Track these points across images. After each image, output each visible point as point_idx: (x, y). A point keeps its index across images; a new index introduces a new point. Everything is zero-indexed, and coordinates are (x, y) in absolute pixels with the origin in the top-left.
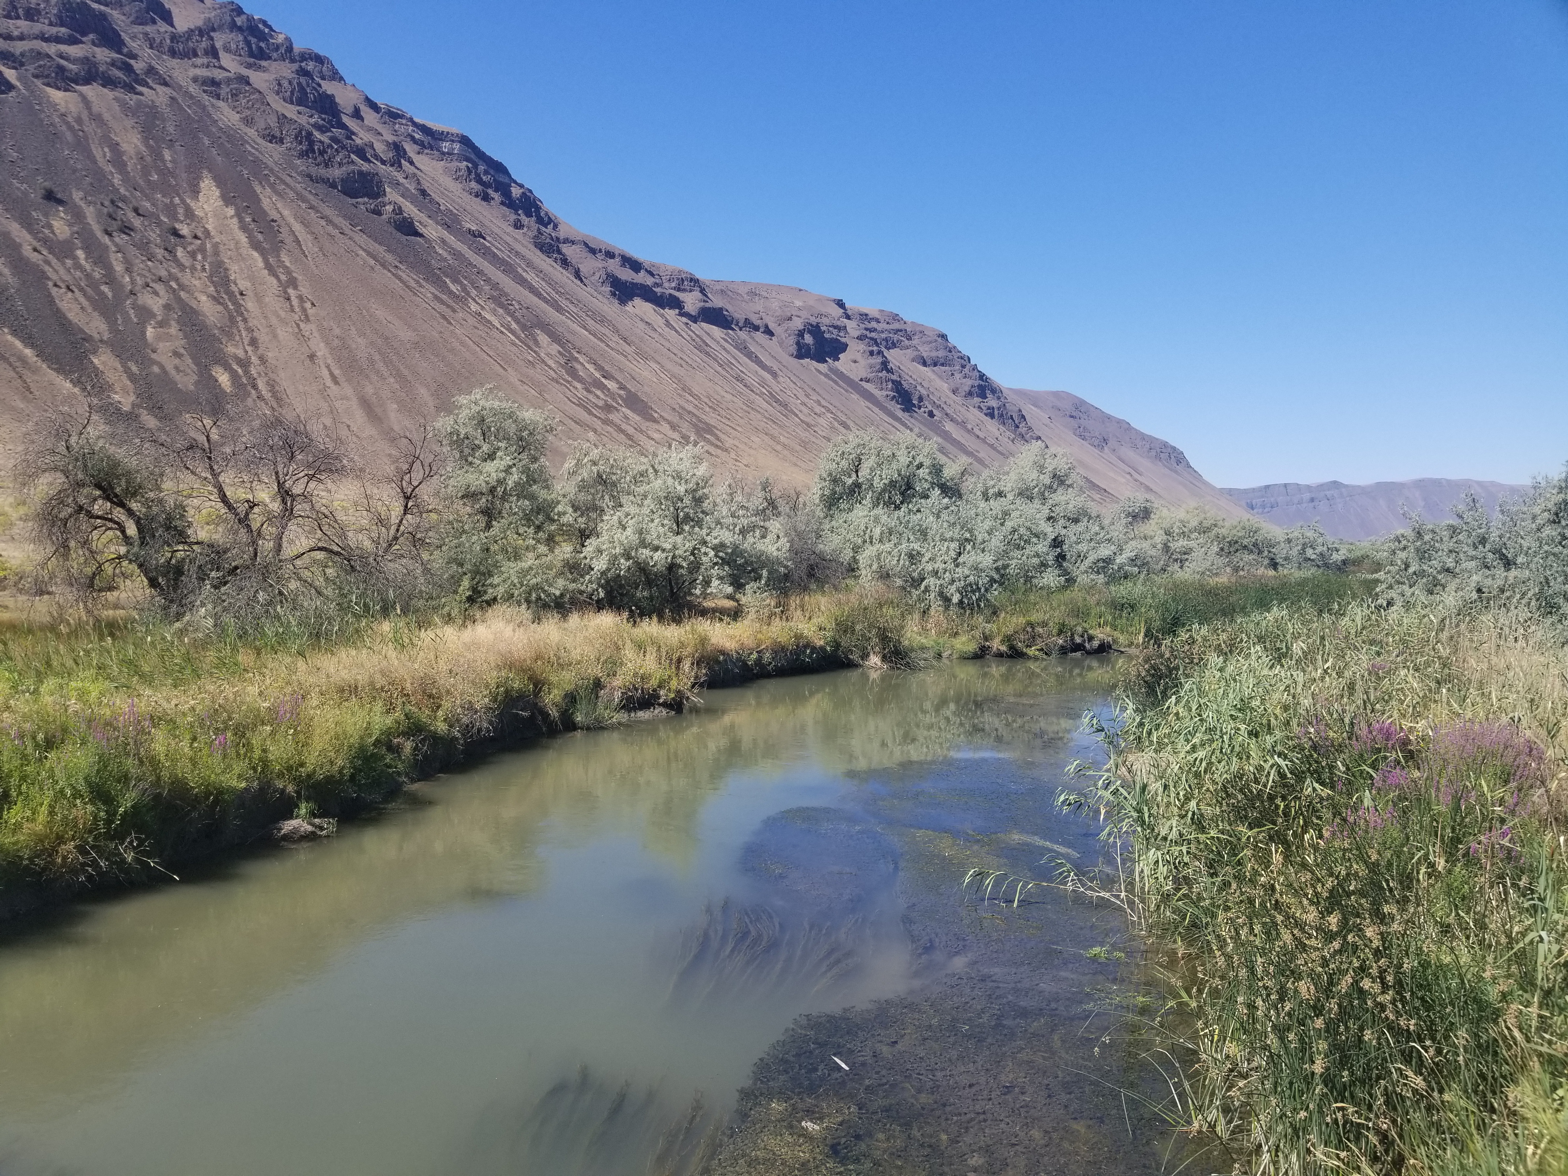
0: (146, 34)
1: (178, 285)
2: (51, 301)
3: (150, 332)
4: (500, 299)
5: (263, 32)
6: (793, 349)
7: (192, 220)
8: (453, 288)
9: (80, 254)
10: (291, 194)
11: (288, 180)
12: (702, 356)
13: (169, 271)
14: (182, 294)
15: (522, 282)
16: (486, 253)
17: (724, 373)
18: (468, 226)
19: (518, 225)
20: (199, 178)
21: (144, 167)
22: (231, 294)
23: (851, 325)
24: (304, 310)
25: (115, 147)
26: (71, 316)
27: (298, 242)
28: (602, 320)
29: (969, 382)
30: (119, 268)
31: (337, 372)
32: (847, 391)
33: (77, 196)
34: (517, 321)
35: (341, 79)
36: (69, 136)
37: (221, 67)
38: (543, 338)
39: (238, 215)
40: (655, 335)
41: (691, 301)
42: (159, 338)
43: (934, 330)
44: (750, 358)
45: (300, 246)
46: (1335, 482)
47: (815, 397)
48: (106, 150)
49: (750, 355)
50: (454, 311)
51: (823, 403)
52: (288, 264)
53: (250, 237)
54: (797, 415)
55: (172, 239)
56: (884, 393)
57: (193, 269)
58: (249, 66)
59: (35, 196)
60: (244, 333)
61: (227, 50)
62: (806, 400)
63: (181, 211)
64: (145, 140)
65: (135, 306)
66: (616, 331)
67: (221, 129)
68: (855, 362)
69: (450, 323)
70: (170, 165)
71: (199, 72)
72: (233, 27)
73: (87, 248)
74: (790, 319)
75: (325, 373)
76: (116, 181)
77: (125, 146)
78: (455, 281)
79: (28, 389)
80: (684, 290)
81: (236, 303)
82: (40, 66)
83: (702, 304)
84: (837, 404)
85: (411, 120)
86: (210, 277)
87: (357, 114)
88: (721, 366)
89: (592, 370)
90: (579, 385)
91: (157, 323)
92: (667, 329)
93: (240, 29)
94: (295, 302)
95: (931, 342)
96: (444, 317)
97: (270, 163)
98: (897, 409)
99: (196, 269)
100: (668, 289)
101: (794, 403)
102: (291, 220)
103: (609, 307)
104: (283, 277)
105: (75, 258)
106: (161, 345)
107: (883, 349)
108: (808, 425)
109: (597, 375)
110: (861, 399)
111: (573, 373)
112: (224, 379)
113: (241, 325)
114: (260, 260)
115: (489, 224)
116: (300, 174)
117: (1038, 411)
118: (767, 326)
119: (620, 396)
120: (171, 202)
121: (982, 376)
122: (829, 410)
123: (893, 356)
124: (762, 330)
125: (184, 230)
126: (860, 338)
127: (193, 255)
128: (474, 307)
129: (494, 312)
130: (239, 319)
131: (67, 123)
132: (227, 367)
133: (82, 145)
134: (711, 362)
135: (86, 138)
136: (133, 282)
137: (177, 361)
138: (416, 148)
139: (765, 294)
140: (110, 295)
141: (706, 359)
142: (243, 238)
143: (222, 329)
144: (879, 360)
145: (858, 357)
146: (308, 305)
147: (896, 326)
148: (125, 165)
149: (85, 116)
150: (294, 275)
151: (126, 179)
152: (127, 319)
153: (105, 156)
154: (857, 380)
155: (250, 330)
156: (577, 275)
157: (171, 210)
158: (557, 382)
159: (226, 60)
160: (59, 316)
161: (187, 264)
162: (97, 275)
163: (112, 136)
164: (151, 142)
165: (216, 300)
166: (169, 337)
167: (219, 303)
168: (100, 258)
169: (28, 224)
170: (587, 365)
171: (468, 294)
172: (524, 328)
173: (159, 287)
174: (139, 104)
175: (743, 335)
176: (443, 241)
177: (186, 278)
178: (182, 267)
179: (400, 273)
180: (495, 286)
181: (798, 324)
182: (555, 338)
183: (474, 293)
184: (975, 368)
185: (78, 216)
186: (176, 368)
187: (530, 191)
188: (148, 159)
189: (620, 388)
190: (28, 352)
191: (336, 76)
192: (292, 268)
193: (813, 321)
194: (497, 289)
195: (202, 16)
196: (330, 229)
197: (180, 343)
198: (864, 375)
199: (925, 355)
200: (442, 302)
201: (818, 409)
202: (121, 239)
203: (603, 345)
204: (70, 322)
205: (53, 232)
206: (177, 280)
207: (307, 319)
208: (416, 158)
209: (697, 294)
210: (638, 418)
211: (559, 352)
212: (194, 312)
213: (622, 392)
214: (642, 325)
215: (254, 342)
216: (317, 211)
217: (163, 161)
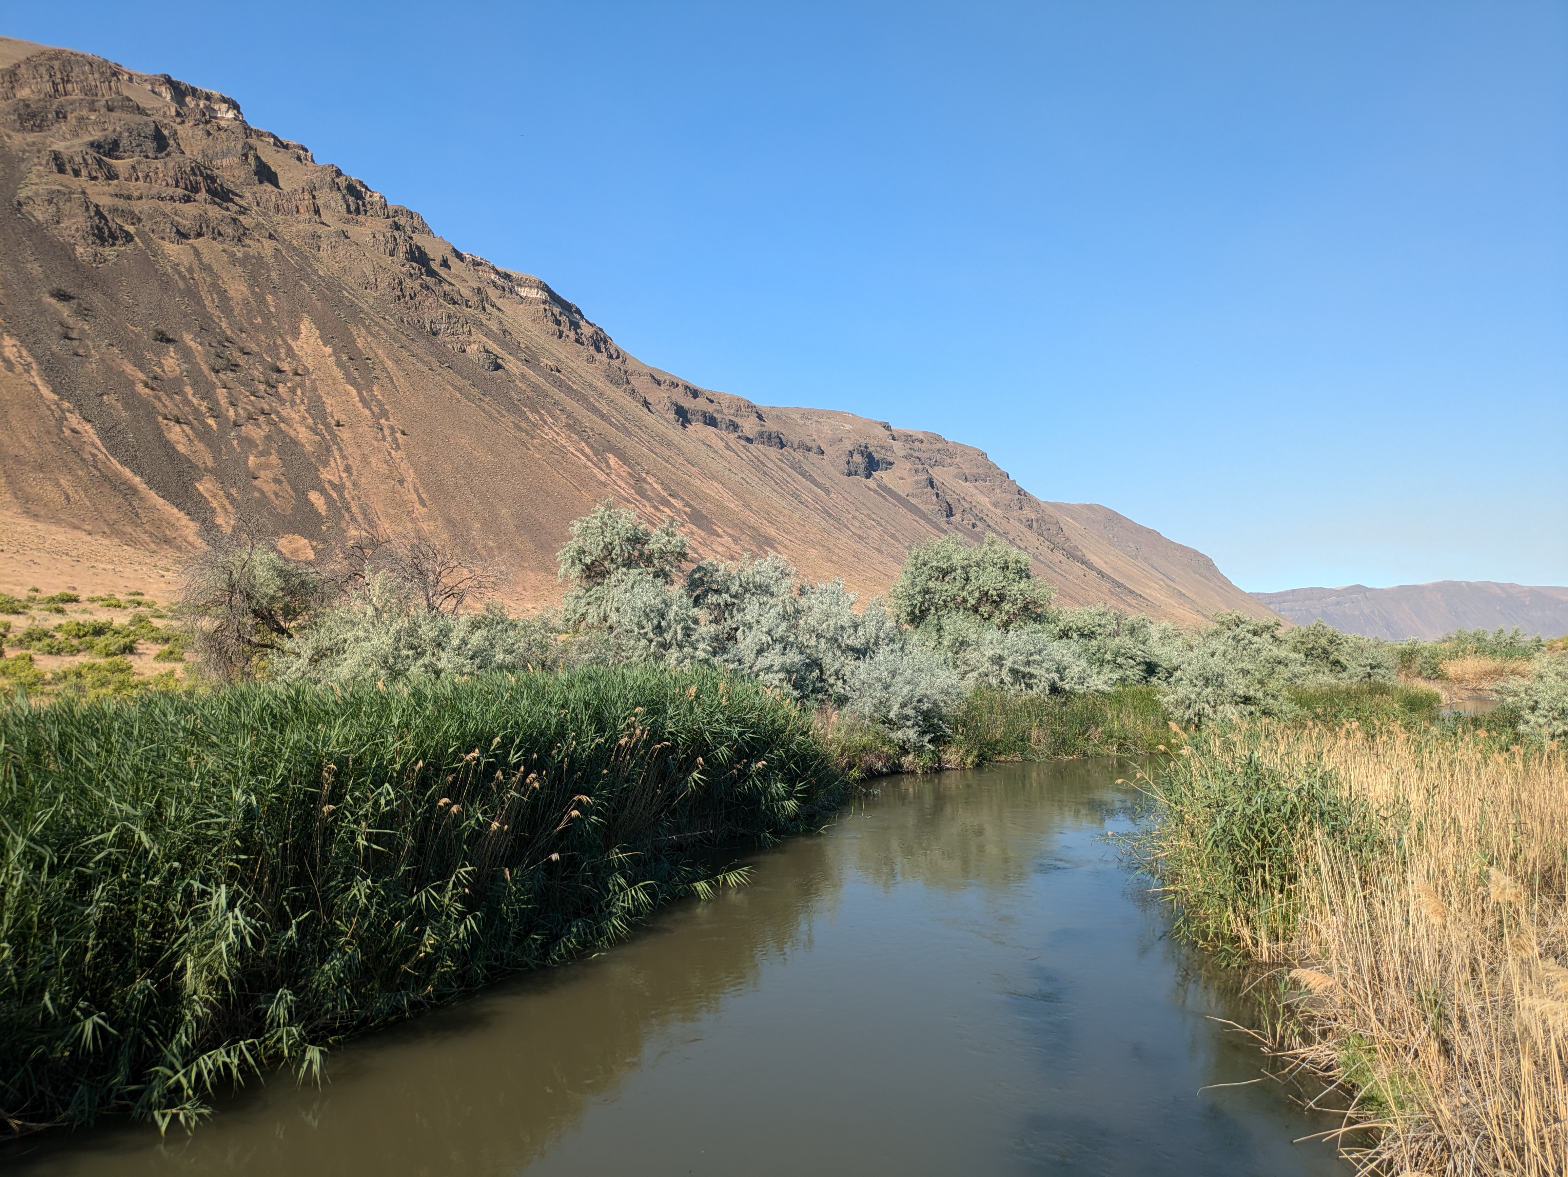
0: (254, 194)
1: (278, 417)
2: (161, 433)
3: (252, 460)
4: (575, 427)
5: (360, 192)
6: (844, 468)
7: (293, 358)
8: (531, 416)
9: (189, 390)
10: (384, 335)
11: (382, 322)
12: (759, 475)
13: (271, 406)
14: (282, 425)
15: (595, 410)
16: (561, 385)
17: (780, 490)
18: (546, 361)
19: (591, 360)
20: (300, 319)
21: (249, 312)
22: (328, 427)
23: (897, 445)
24: (395, 439)
25: (223, 294)
26: (179, 447)
27: (389, 377)
28: (670, 445)
29: (1008, 496)
30: (224, 402)
31: (424, 496)
32: (895, 506)
33: (188, 339)
34: (591, 447)
35: (430, 232)
36: (181, 285)
37: (322, 223)
38: (612, 460)
39: (335, 353)
40: (717, 457)
41: (749, 426)
42: (261, 466)
43: (974, 449)
44: (804, 476)
45: (392, 381)
47: (865, 511)
48: (215, 296)
49: (803, 474)
50: (532, 438)
51: (873, 516)
52: (379, 397)
53: (347, 374)
54: (848, 528)
55: (275, 376)
56: (930, 507)
57: (293, 403)
58: (347, 221)
59: (147, 338)
60: (339, 460)
61: (328, 207)
62: (857, 514)
63: (283, 351)
64: (251, 287)
65: (238, 437)
66: (681, 453)
67: (320, 277)
68: (902, 479)
69: (528, 449)
70: (273, 310)
71: (301, 227)
72: (333, 187)
73: (194, 385)
74: (841, 440)
75: (414, 497)
76: (223, 324)
77: (231, 293)
78: (534, 411)
79: (137, 515)
80: (742, 416)
81: (332, 433)
82: (157, 223)
83: (759, 428)
84: (887, 518)
85: (493, 268)
86: (308, 410)
87: (445, 264)
88: (777, 484)
89: (659, 489)
90: (647, 504)
91: (259, 452)
92: (727, 451)
93: (339, 189)
94: (387, 432)
95: (971, 460)
96: (523, 444)
97: (365, 307)
98: (942, 521)
99: (296, 404)
100: (728, 415)
101: (846, 518)
102: (383, 357)
103: (673, 431)
104: (376, 410)
105: (184, 394)
106: (262, 473)
107: (928, 467)
108: (859, 536)
109: (664, 493)
110: (908, 513)
111: (642, 493)
112: (320, 502)
113: (337, 453)
114: (354, 392)
115: (565, 360)
116: (393, 316)
117: (1074, 522)
118: (819, 448)
119: (685, 513)
120: (274, 342)
122: (878, 524)
123: (937, 474)
124: (815, 450)
125: (285, 366)
126: (906, 457)
127: (293, 390)
128: (550, 434)
129: (569, 438)
130: (334, 448)
131: (179, 273)
132: (323, 492)
133: (192, 293)
134: (769, 481)
135: (196, 285)
136: (237, 414)
137: (277, 487)
138: (498, 293)
139: (816, 418)
140: (215, 427)
141: (763, 478)
142: (339, 374)
143: (318, 457)
144: (925, 476)
145: (905, 474)
146: (399, 435)
147: (939, 445)
148: (232, 310)
149: (196, 267)
150: (386, 407)
151: (232, 322)
152: (231, 450)
153: (213, 302)
154: (904, 496)
155: (343, 457)
156: (646, 404)
157: (273, 350)
159: (327, 216)
160: (168, 447)
161: (287, 398)
162: (203, 409)
163: (220, 283)
164: (257, 290)
165: (314, 430)
166: (269, 465)
167: (317, 434)
168: (207, 394)
169: (140, 365)
170: (654, 485)
171: (545, 422)
172: (596, 452)
173: (262, 418)
174: (246, 256)
175: (798, 455)
176: (523, 376)
177: (286, 411)
178: (283, 402)
179: (484, 405)
180: (570, 416)
181: (848, 445)
182: (624, 458)
183: (551, 421)
184: (1013, 483)
185: (186, 354)
186: (276, 494)
187: (601, 330)
188: (254, 305)
189: (685, 506)
190: (137, 480)
191: (425, 229)
192: (384, 401)
193: (863, 442)
194: (573, 418)
195: (305, 177)
196: (420, 365)
197: (279, 471)
198: (911, 491)
199: (966, 471)
200: (523, 431)
201: (868, 523)
202: (227, 376)
203: (669, 466)
204: (176, 452)
205: (163, 371)
206: (278, 413)
207: (398, 448)
208: (498, 302)
209: (754, 418)
210: (703, 534)
211: (629, 474)
212: (295, 442)
213: (687, 509)
214: (704, 448)
215: (348, 469)
216: (408, 350)
217: (267, 306)
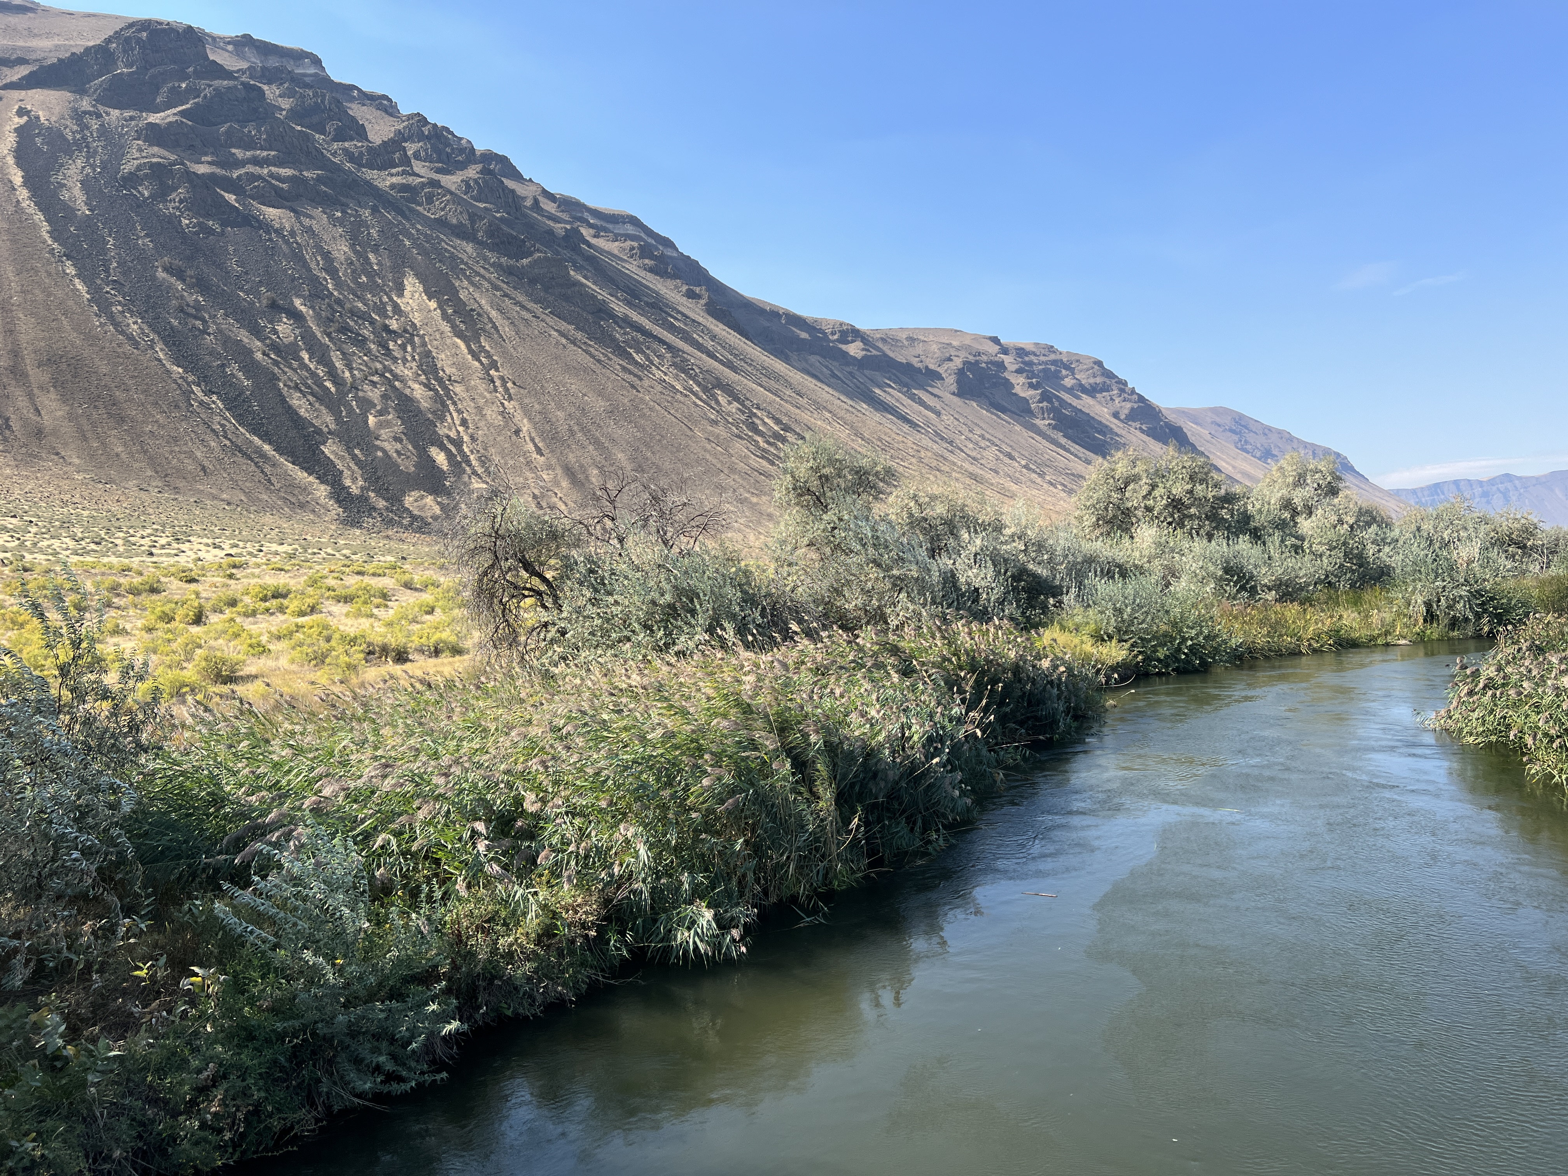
0: (345, 150)
1: (393, 375)
2: (283, 400)
3: (372, 420)
4: (683, 367)
5: (447, 138)
6: (956, 389)
7: (401, 316)
8: (638, 358)
9: (305, 356)
10: (486, 284)
11: (482, 271)
13: (383, 364)
14: (396, 383)
15: (700, 347)
16: (663, 323)
18: (646, 299)
19: (690, 295)
20: (403, 276)
21: (353, 271)
22: (440, 381)
23: (1008, 360)
24: (507, 390)
25: (327, 256)
26: (302, 412)
27: (495, 327)
28: (776, 377)
29: (1128, 405)
30: (339, 365)
31: (541, 445)
32: (1009, 423)
33: (298, 303)
34: (699, 384)
35: (519, 175)
36: (286, 249)
37: (414, 174)
38: (722, 399)
39: (440, 307)
42: (380, 425)
43: (1090, 358)
44: (913, 400)
45: (498, 331)
46: (1507, 475)
47: (978, 432)
48: (319, 258)
50: (641, 379)
51: (987, 436)
52: (487, 348)
53: (454, 327)
54: (962, 451)
55: (384, 334)
56: (1047, 422)
57: (405, 361)
58: (439, 171)
59: (261, 305)
60: (455, 415)
61: (417, 156)
62: (971, 435)
63: (389, 308)
64: (352, 246)
65: (356, 397)
69: (638, 391)
70: (376, 267)
71: (394, 180)
72: (421, 137)
73: (310, 349)
74: (950, 359)
75: (530, 447)
76: (330, 286)
77: (335, 254)
78: (639, 351)
79: (269, 481)
80: (847, 341)
81: (445, 388)
82: (255, 187)
83: (866, 352)
84: (1001, 437)
86: (420, 367)
87: (536, 205)
89: (772, 425)
90: (759, 439)
91: (377, 411)
93: (428, 138)
94: (498, 383)
95: (1088, 370)
96: (633, 387)
97: (465, 258)
98: (1060, 437)
99: (407, 361)
100: (832, 342)
101: (960, 440)
102: (487, 307)
104: (485, 361)
105: (300, 359)
106: (382, 432)
108: (974, 459)
109: (777, 428)
110: (1024, 430)
111: (754, 428)
112: (441, 459)
113: (452, 408)
114: (462, 346)
115: (665, 296)
116: (493, 265)
117: (1199, 428)
120: (380, 300)
121: (1141, 399)
122: (993, 444)
125: (394, 325)
126: (1019, 371)
127: (403, 347)
128: (659, 374)
129: (676, 377)
130: (449, 402)
131: (283, 237)
132: (443, 447)
133: (297, 257)
135: (300, 248)
136: (353, 376)
137: (399, 446)
138: (592, 231)
139: (922, 338)
140: (333, 390)
142: (446, 328)
143: (434, 413)
144: (1039, 391)
145: (1018, 389)
146: (510, 385)
147: (1052, 357)
148: (337, 270)
149: (298, 230)
150: (495, 358)
151: (339, 285)
152: (351, 410)
153: (318, 265)
154: (1019, 412)
155: (459, 412)
156: (748, 335)
157: (381, 308)
158: (741, 438)
159: (418, 167)
160: (291, 412)
161: (399, 356)
162: (321, 373)
163: (323, 244)
164: (358, 248)
165: (427, 386)
166: (388, 424)
167: (431, 390)
168: (324, 360)
169: (257, 332)
170: (766, 420)
171: (652, 363)
172: (705, 390)
173: (376, 379)
174: (344, 215)
176: (626, 316)
177: (399, 369)
178: (395, 360)
179: (591, 349)
180: (676, 353)
181: (958, 363)
182: (734, 396)
183: (656, 361)
184: (1133, 391)
185: (300, 320)
186: (398, 452)
187: (697, 262)
188: (357, 264)
190: (267, 447)
191: (515, 173)
192: (492, 351)
193: (971, 358)
194: (678, 356)
195: (393, 129)
196: (524, 313)
197: (398, 428)
199: (1083, 382)
200: (630, 373)
201: (983, 444)
202: (340, 339)
203: (778, 399)
204: (300, 417)
205: (279, 337)
206: (391, 371)
207: (510, 398)
208: (594, 241)
209: (859, 344)
211: (739, 409)
212: (409, 399)
214: (811, 377)
215: (464, 423)
216: (511, 298)
217: (370, 264)
